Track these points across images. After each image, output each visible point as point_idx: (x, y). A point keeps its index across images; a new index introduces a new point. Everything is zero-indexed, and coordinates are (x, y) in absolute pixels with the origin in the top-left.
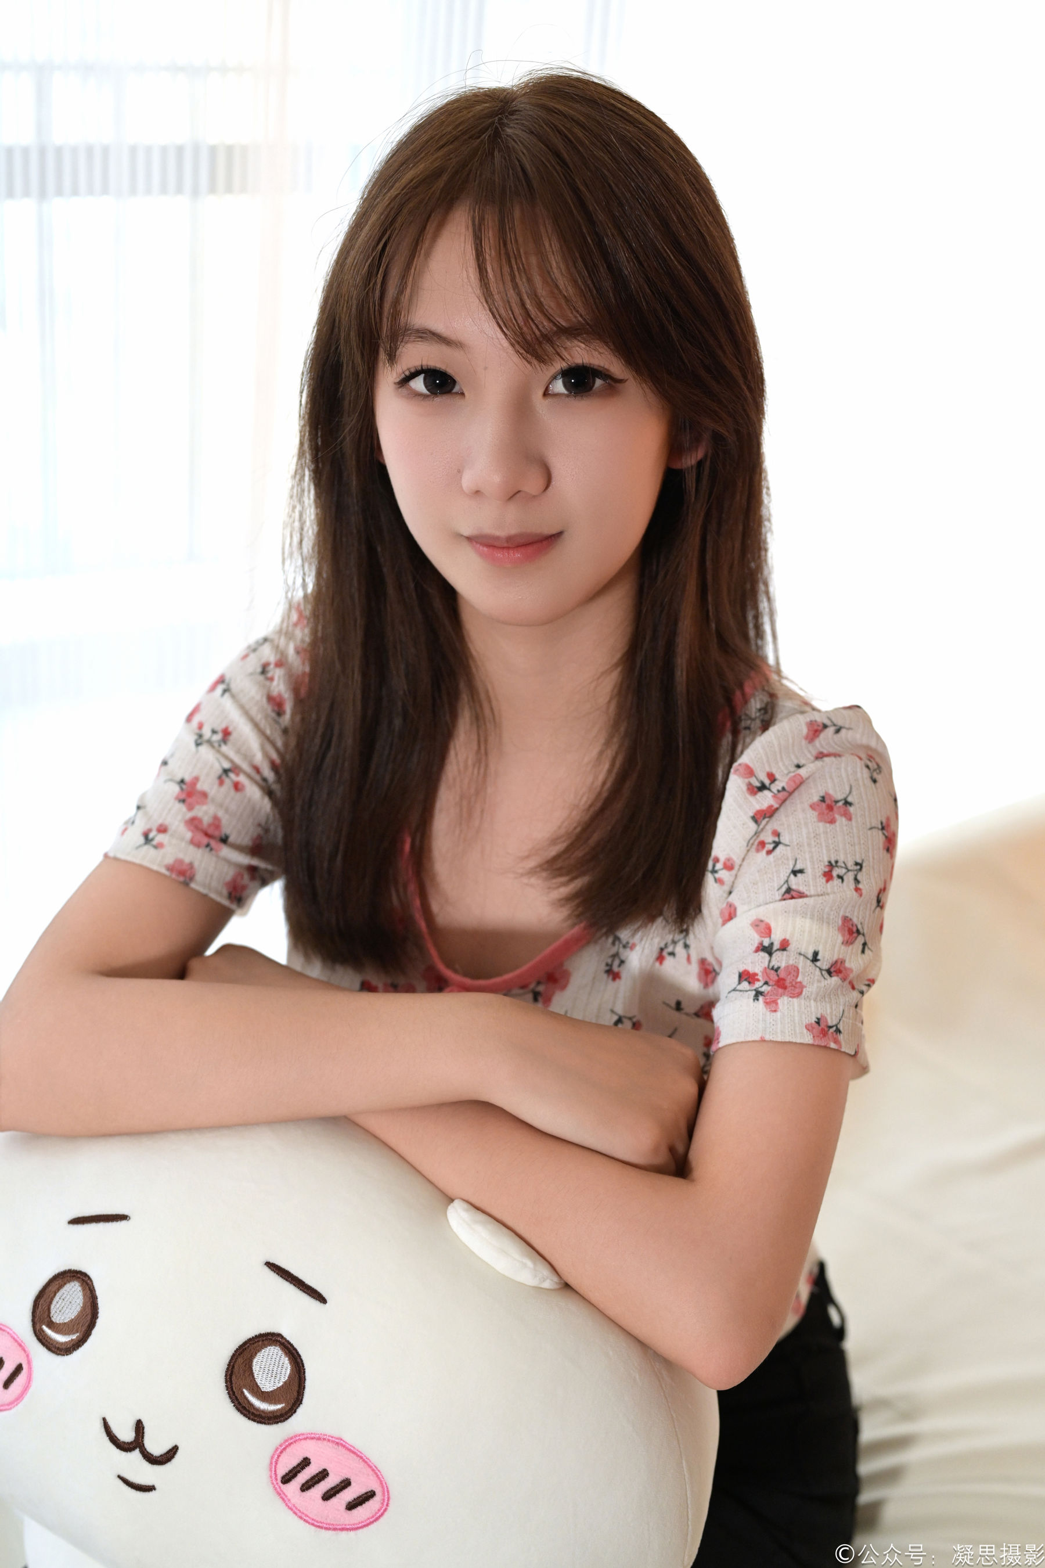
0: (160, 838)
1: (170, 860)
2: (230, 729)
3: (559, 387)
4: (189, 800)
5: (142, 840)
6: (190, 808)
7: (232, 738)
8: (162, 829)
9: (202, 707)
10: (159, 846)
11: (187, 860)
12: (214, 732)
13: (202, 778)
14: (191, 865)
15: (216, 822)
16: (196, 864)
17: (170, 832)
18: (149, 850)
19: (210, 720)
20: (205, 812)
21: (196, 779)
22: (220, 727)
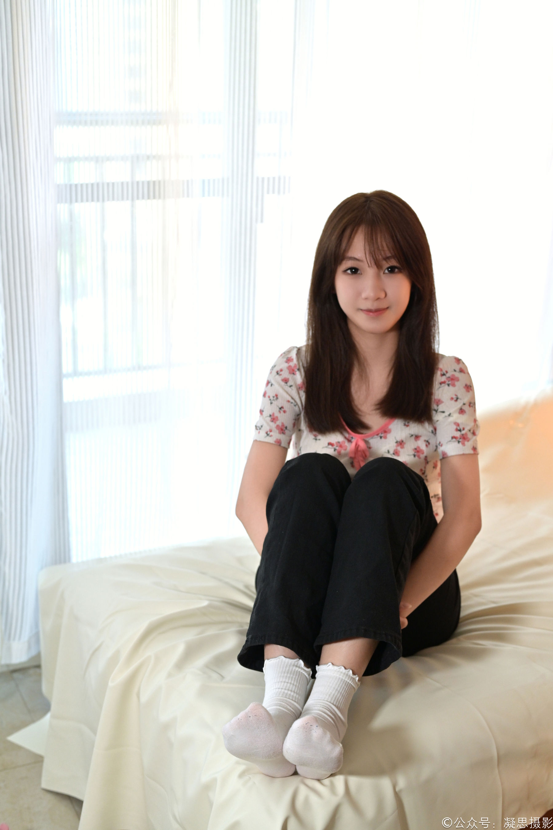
0: (271, 434)
1: (275, 439)
2: (277, 394)
3: (386, 271)
4: (274, 421)
5: (266, 435)
6: (275, 423)
7: (279, 397)
8: (271, 431)
9: (267, 391)
10: (271, 436)
11: (279, 438)
12: (274, 397)
13: (275, 413)
14: (280, 440)
15: (283, 425)
16: (281, 439)
17: (273, 431)
18: (268, 437)
19: (271, 393)
20: (279, 423)
21: (273, 414)
22: (274, 395)
